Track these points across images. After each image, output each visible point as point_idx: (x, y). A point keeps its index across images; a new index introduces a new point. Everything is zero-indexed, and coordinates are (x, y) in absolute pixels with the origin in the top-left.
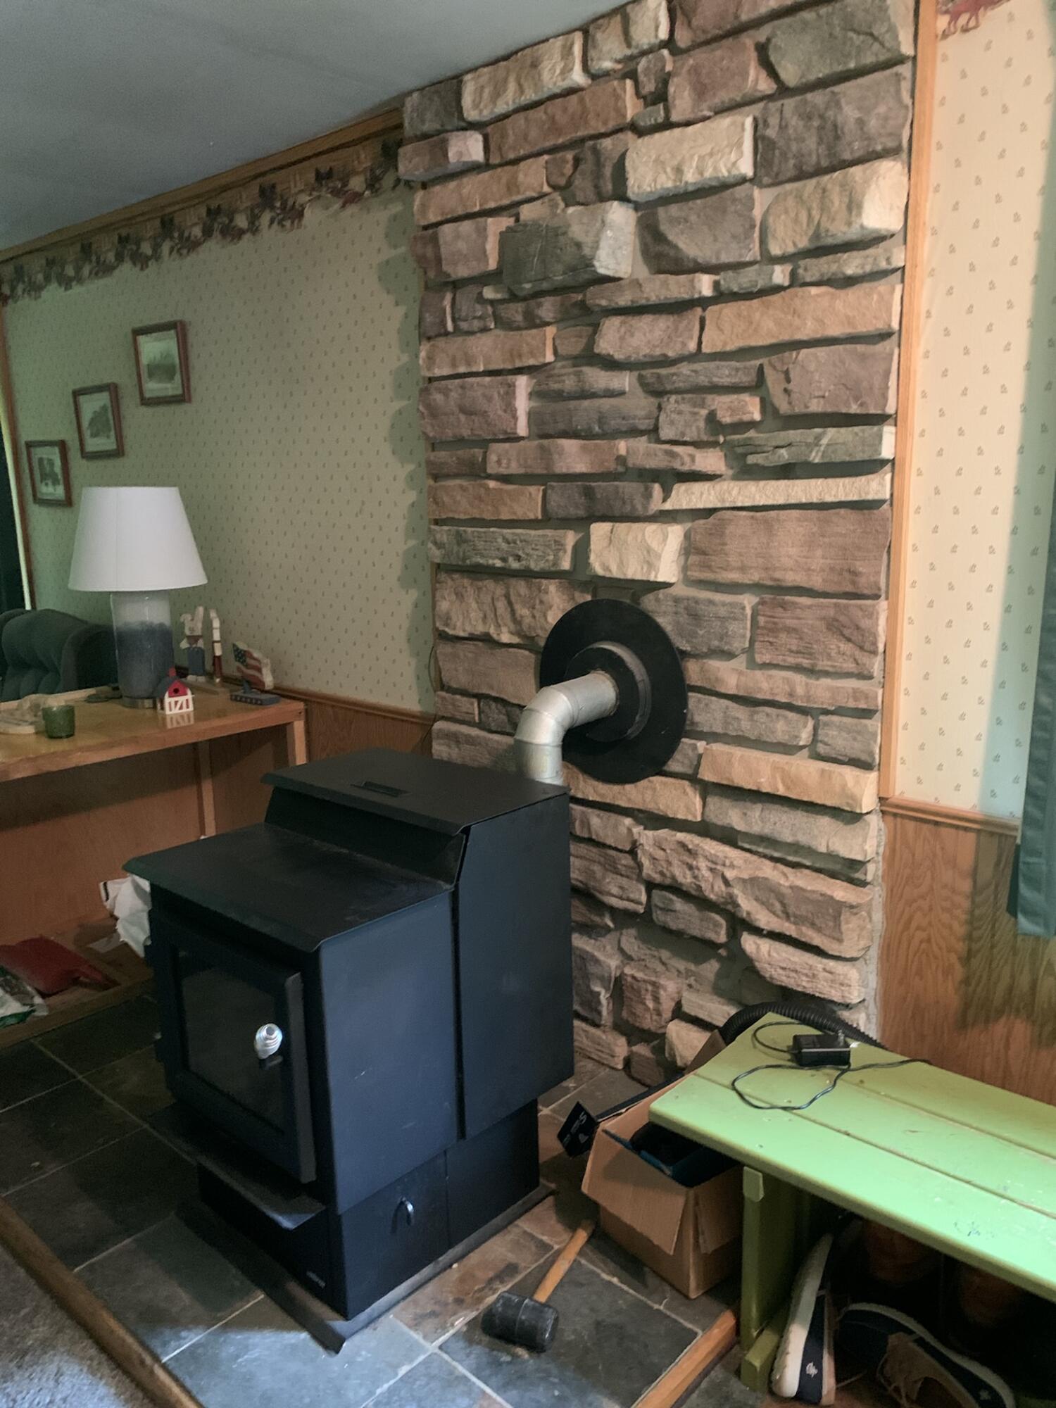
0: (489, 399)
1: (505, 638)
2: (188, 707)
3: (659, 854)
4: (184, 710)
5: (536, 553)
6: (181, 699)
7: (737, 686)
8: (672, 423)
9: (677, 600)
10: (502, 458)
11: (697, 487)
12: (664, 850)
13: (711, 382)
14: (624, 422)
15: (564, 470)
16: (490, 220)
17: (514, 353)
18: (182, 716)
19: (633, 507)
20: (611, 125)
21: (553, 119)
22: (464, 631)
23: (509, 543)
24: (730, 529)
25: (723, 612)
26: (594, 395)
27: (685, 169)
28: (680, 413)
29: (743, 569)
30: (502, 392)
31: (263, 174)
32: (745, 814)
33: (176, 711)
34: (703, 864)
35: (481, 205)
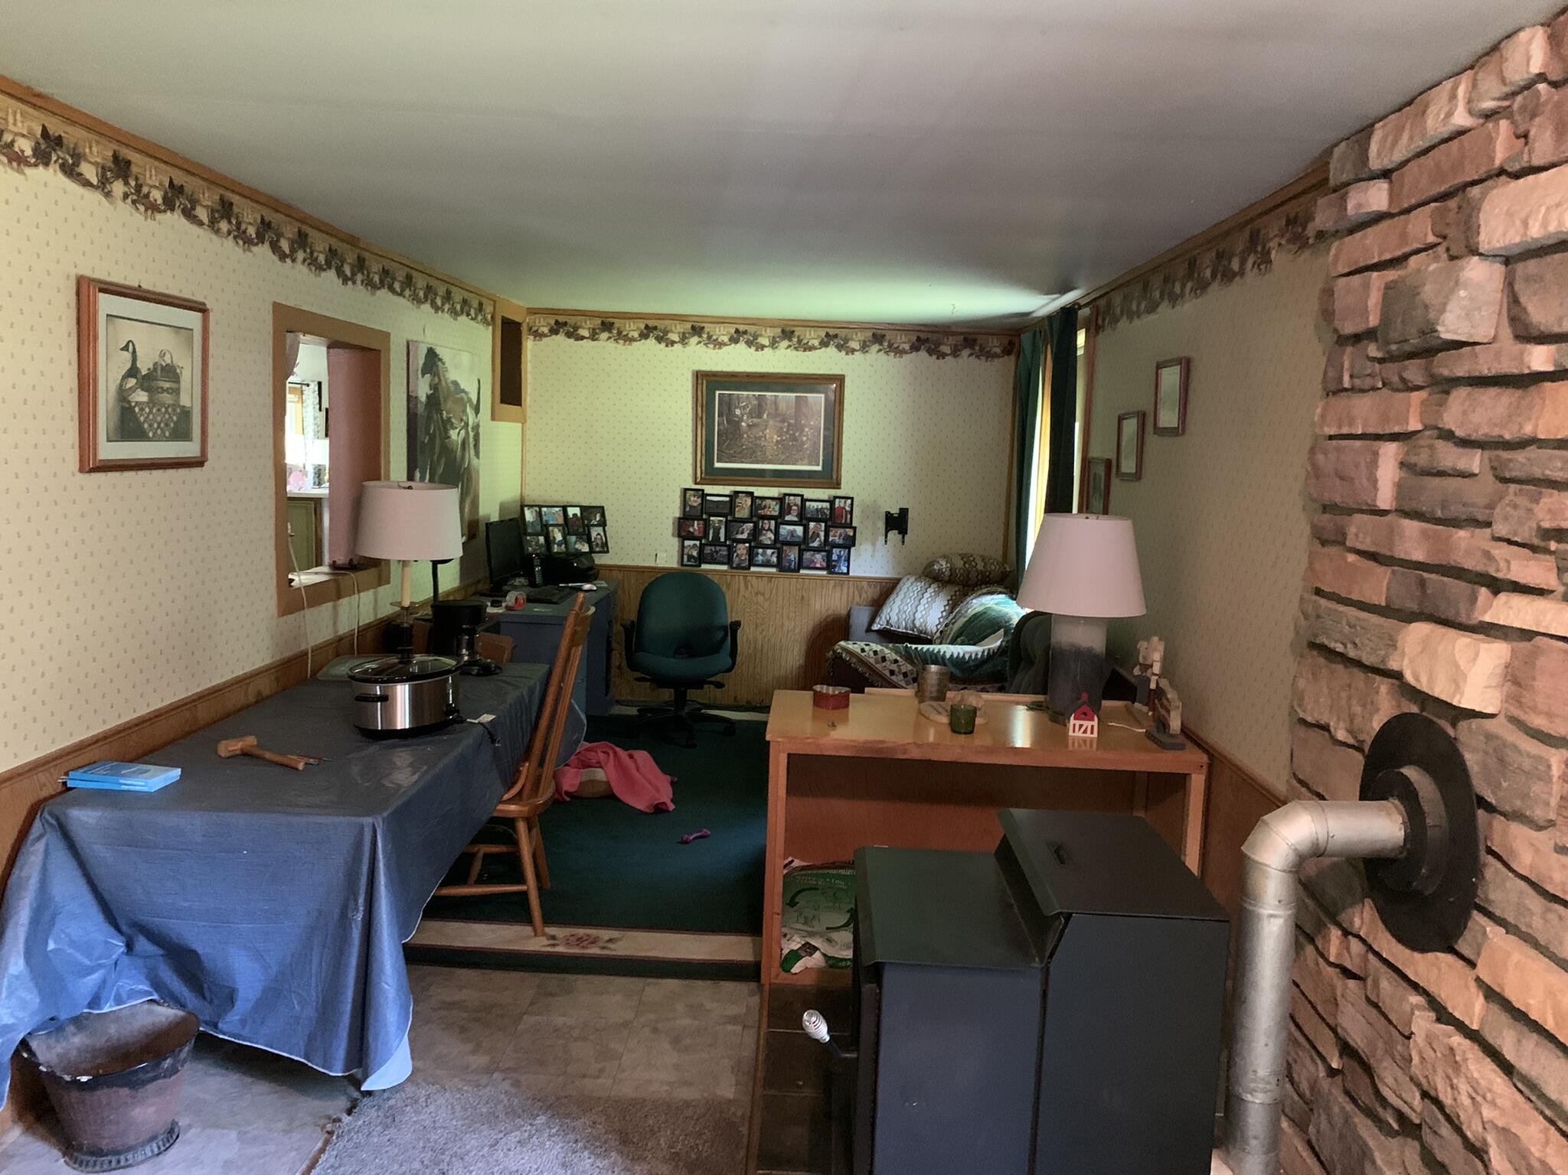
0: (1357, 465)
1: (1341, 735)
2: (1092, 733)
3: (1429, 1053)
4: (1088, 734)
5: (1371, 644)
6: (1087, 724)
7: (1531, 867)
8: (1506, 518)
9: (1489, 737)
10: (1361, 531)
11: (1518, 601)
12: (1435, 1052)
13: (1543, 475)
14: (1463, 509)
15: (1403, 556)
16: (1375, 274)
17: (1385, 419)
18: (1085, 741)
19: (1458, 613)
20: (1482, 172)
21: (1438, 165)
22: (1312, 716)
23: (1350, 627)
24: (1541, 661)
25: (1527, 764)
26: (1441, 474)
27: (1531, 223)
28: (1515, 507)
29: (1550, 715)
30: (1368, 460)
31: (1252, 220)
32: (1519, 1041)
33: (1079, 734)
34: (1463, 1087)
35: (1379, 257)
